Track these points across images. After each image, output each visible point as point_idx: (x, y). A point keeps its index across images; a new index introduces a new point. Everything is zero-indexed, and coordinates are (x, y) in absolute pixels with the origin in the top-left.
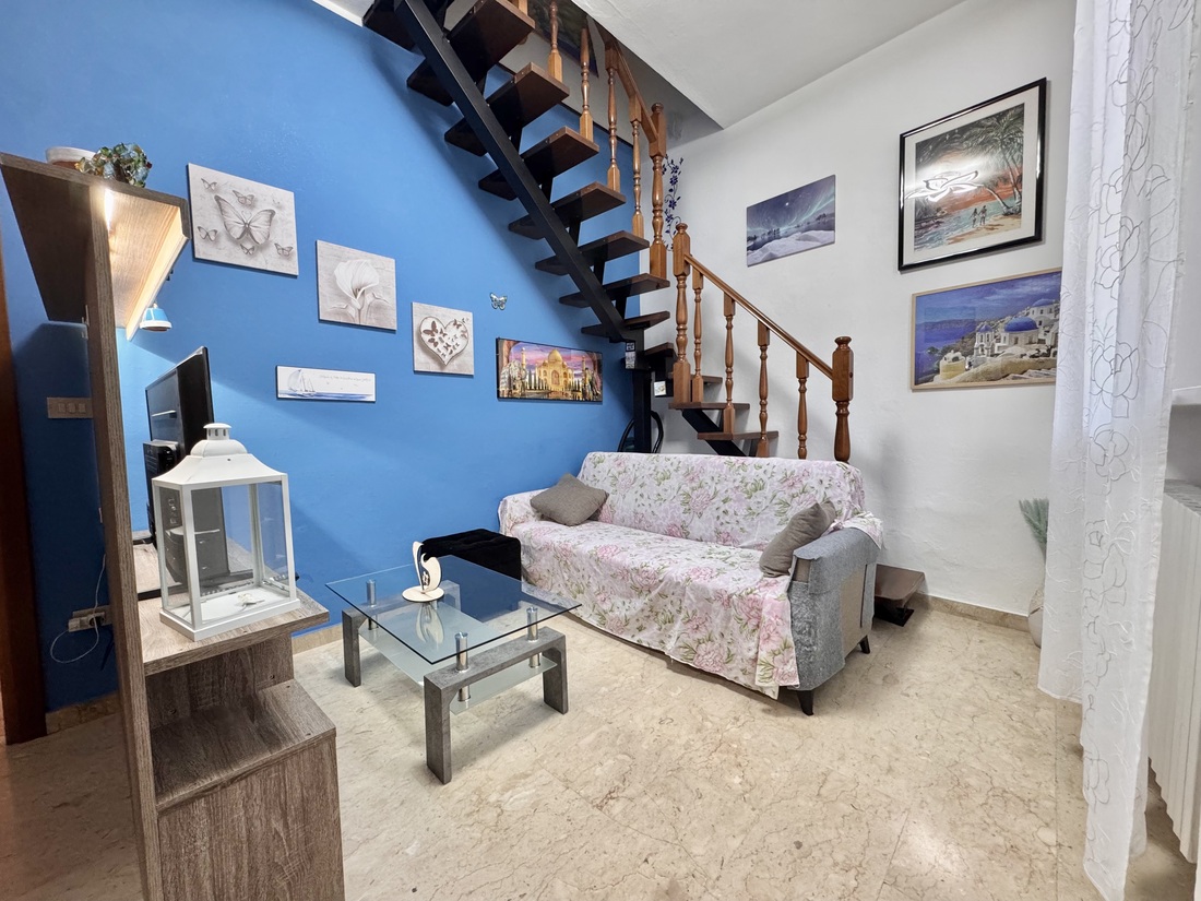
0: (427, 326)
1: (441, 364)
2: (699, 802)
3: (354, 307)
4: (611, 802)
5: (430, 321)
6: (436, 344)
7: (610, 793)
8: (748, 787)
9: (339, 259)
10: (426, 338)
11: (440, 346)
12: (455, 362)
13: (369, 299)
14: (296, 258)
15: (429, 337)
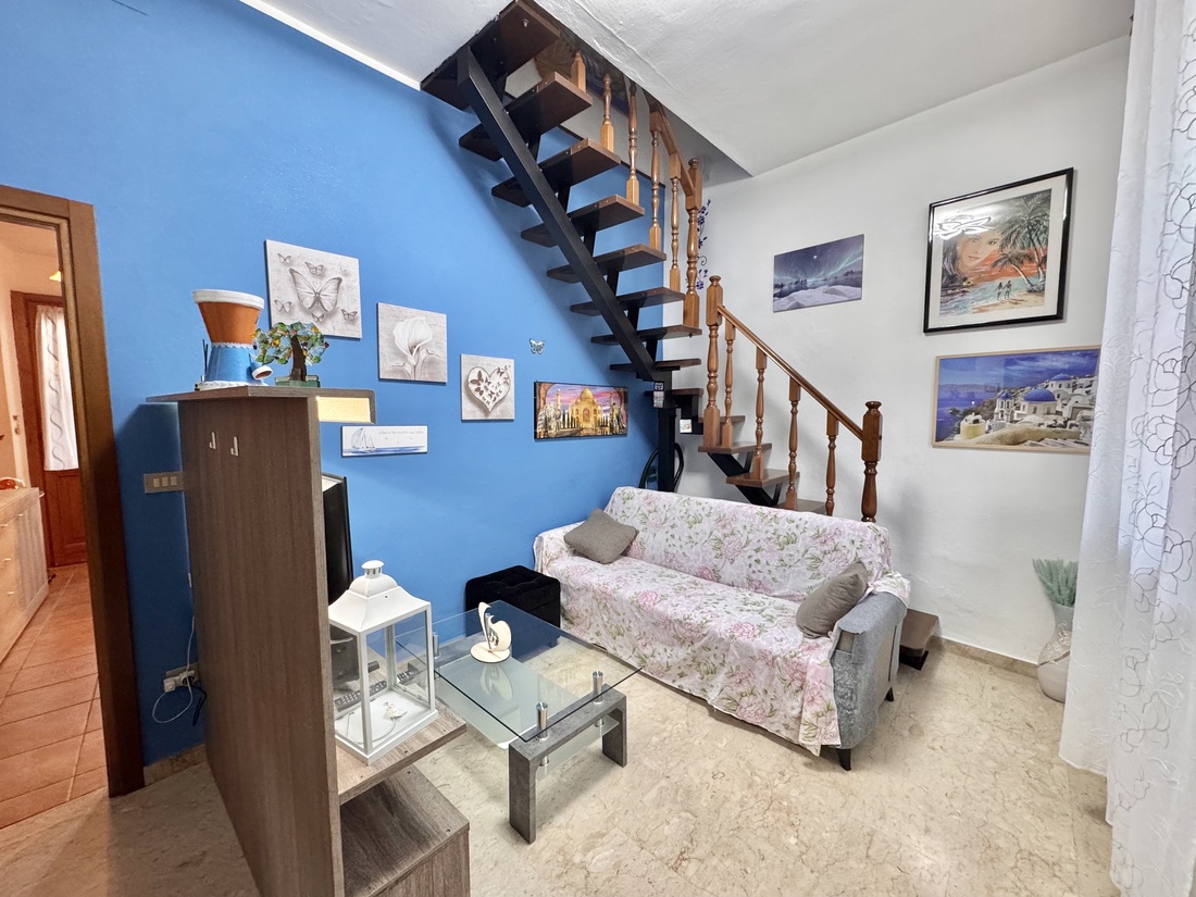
0: (474, 376)
1: (486, 412)
2: (763, 864)
3: (410, 364)
4: (684, 863)
5: (477, 370)
6: (481, 393)
7: (682, 854)
8: (803, 849)
9: (398, 319)
10: (473, 387)
11: (485, 394)
12: (498, 408)
13: (423, 354)
14: (359, 322)
15: (476, 386)
